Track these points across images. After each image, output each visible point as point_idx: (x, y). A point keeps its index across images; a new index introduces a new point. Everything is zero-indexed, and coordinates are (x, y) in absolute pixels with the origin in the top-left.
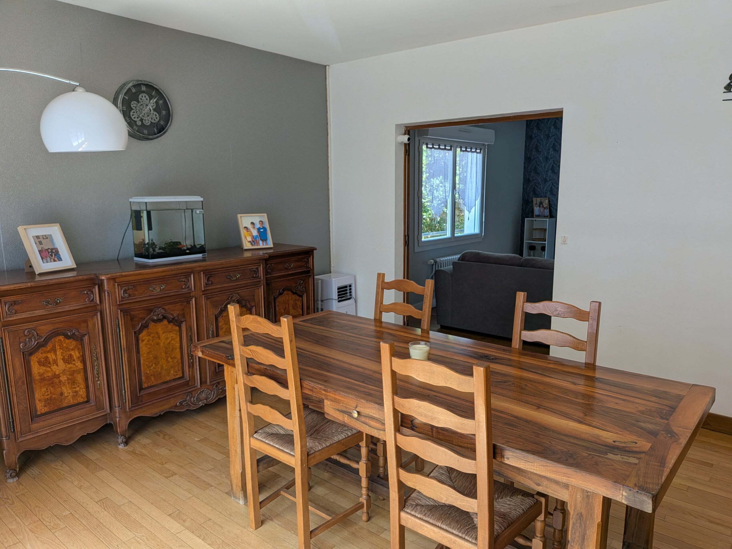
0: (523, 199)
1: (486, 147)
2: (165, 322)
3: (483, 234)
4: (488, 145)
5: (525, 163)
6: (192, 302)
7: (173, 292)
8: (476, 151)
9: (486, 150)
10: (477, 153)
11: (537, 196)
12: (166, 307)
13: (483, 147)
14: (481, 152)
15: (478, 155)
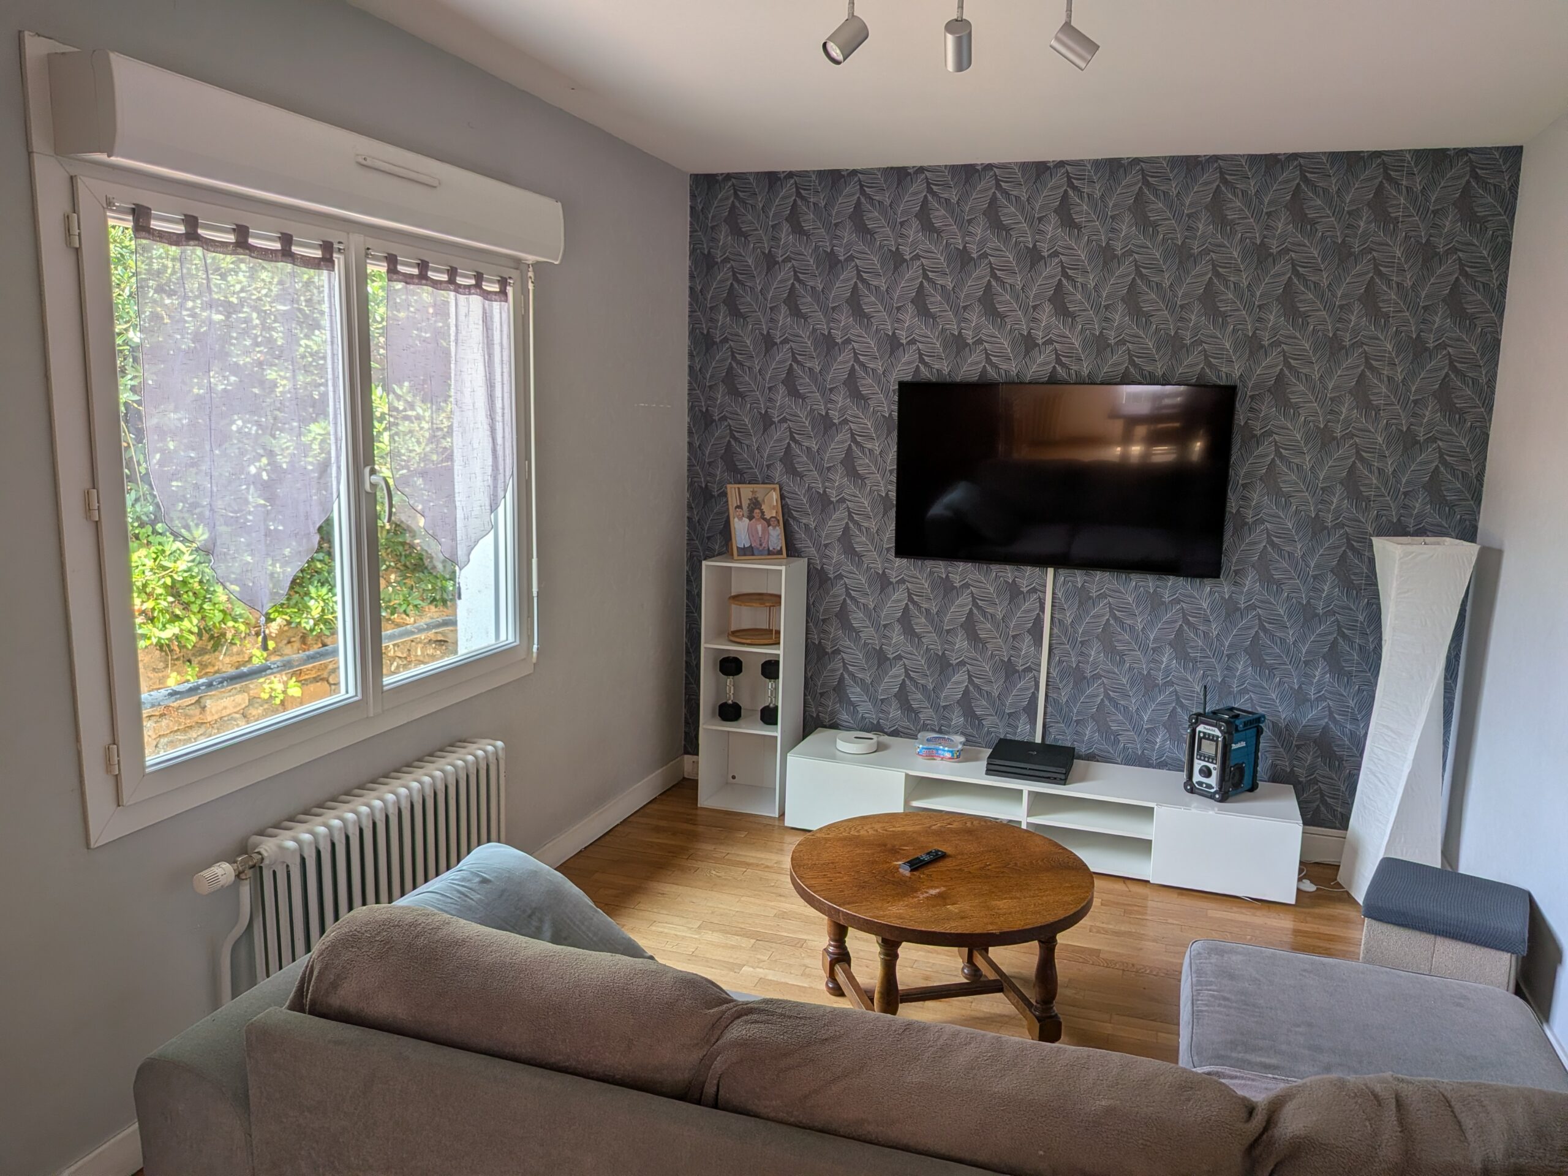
0: (691, 485)
1: (531, 274)
3: (535, 646)
4: (537, 265)
5: (691, 356)
8: (478, 285)
9: (531, 286)
10: (486, 295)
11: (740, 477)
13: (515, 274)
14: (503, 292)
15: (496, 305)
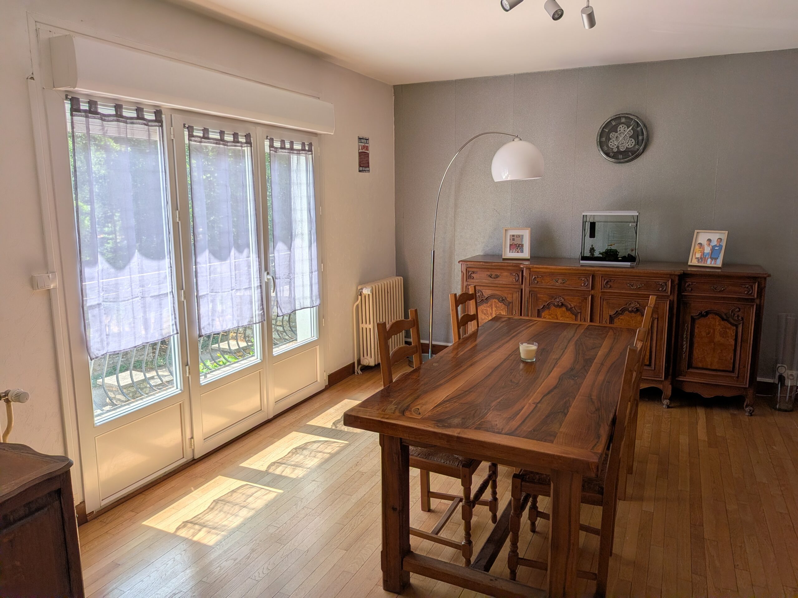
2: (564, 309)
6: (589, 298)
7: (572, 287)
12: (566, 297)
